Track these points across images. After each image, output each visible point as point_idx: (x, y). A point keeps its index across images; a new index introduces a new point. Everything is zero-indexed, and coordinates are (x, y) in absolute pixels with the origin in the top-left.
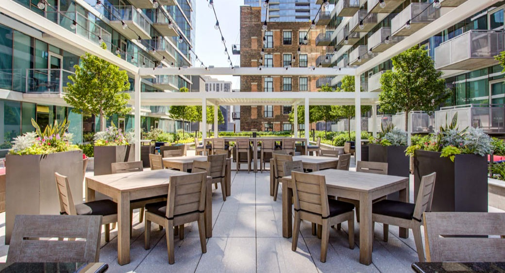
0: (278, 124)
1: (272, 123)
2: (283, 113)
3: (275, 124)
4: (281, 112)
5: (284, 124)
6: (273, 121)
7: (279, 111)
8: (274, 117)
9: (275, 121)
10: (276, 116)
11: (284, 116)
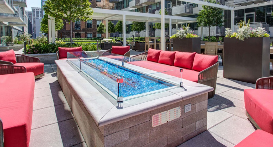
0: (84, 34)
1: (80, 33)
2: (87, 27)
3: (82, 34)
4: (86, 26)
5: (87, 34)
6: (81, 32)
7: (85, 26)
8: (81, 29)
9: (82, 32)
10: (83, 29)
11: (87, 29)
